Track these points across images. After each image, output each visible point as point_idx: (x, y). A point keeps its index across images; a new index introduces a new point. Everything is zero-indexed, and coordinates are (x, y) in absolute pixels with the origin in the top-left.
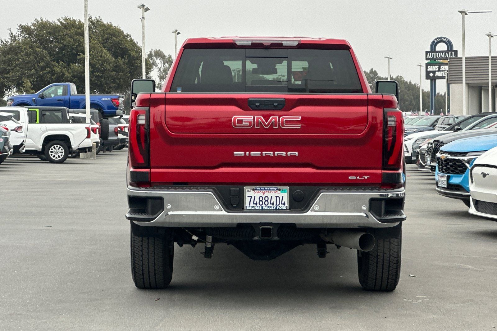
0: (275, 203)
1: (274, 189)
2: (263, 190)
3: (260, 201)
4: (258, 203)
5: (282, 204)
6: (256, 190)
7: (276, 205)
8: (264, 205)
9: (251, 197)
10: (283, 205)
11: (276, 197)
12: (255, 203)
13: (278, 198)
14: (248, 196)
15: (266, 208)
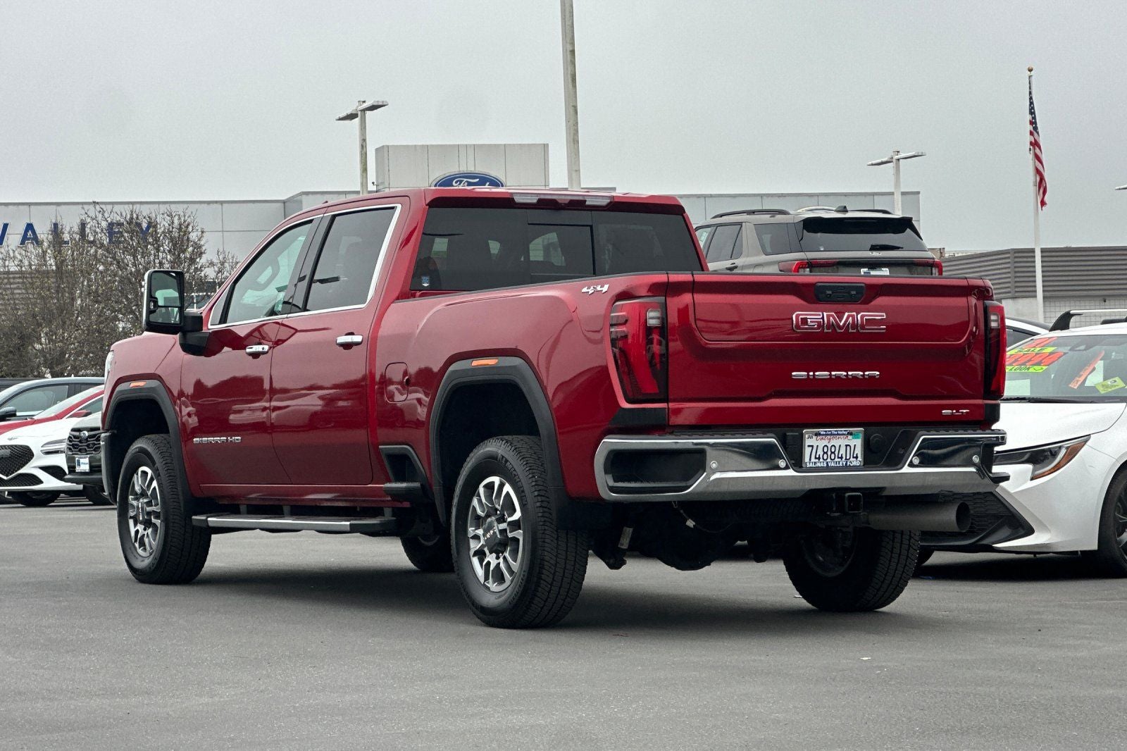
0: (844, 456)
1: (844, 433)
2: (829, 435)
3: (824, 453)
4: (821, 457)
5: (853, 457)
6: (820, 434)
7: (846, 459)
8: (829, 460)
9: (812, 446)
10: (855, 459)
11: (846, 446)
12: (817, 456)
13: (848, 448)
14: (809, 446)
15: (833, 465)
